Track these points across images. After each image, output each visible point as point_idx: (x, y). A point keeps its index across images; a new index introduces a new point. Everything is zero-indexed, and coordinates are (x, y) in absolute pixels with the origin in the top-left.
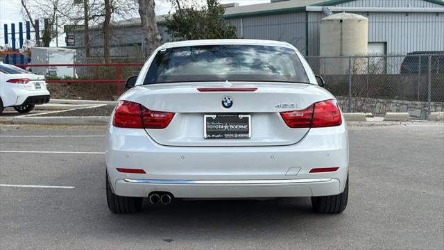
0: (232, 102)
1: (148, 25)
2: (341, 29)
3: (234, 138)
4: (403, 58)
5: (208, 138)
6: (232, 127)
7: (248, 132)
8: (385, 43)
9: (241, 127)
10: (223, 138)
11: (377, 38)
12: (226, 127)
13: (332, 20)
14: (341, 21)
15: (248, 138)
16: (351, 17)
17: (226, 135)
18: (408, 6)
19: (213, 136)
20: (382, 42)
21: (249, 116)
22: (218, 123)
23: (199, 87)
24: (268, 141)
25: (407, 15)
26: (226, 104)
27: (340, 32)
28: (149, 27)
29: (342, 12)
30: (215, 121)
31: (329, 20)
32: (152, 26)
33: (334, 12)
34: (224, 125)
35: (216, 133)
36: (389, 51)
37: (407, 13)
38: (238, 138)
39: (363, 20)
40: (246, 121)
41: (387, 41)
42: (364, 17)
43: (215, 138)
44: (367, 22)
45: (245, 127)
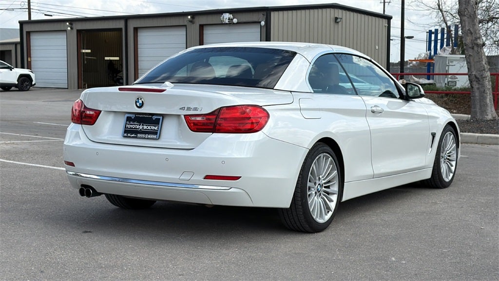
0: (143, 102)
1: (467, 28)
3: (145, 138)
5: (124, 137)
6: (145, 127)
7: (157, 133)
9: (153, 128)
10: (136, 137)
12: (141, 127)
15: (158, 139)
17: (139, 135)
19: (129, 135)
21: (161, 118)
22: (135, 123)
26: (138, 105)
28: (469, 30)
30: (134, 121)
32: (471, 29)
34: (140, 125)
35: (132, 132)
38: (148, 138)
40: (157, 122)
43: (130, 137)
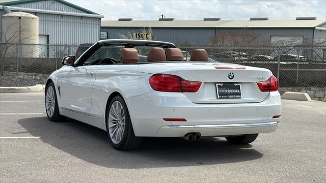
0: (234, 76)
2: (20, 24)
4: (78, 48)
5: (220, 98)
6: (231, 91)
7: (240, 94)
8: (48, 36)
9: (236, 91)
10: (228, 98)
11: (44, 32)
12: (229, 91)
13: (13, 17)
14: (20, 18)
15: (240, 98)
16: (27, 16)
17: (230, 96)
18: (63, 10)
20: (45, 35)
21: (240, 84)
22: (224, 89)
23: (215, 66)
24: (251, 99)
25: (62, 17)
26: (230, 77)
27: (19, 26)
29: (19, 11)
30: (223, 87)
31: (10, 16)
33: (13, 11)
34: (227, 90)
35: (224, 95)
36: (51, 42)
37: (62, 16)
39: (36, 18)
40: (238, 87)
41: (49, 34)
42: (36, 17)
43: (223, 98)
44: (38, 20)
45: (238, 91)
